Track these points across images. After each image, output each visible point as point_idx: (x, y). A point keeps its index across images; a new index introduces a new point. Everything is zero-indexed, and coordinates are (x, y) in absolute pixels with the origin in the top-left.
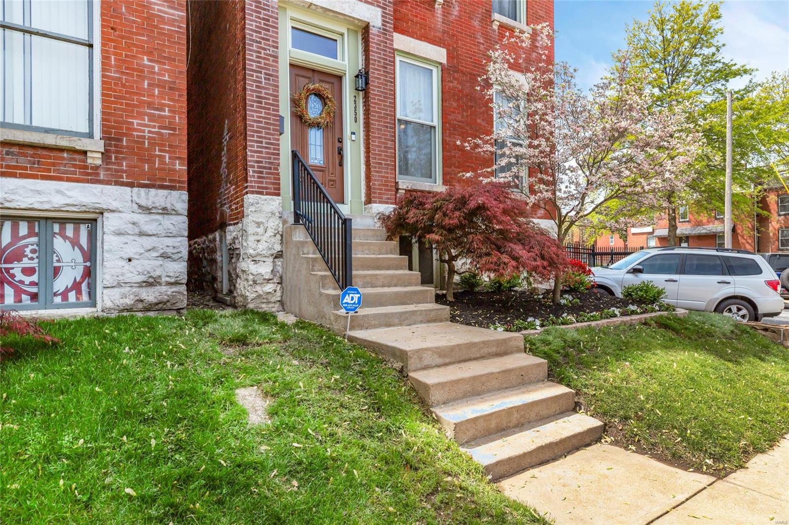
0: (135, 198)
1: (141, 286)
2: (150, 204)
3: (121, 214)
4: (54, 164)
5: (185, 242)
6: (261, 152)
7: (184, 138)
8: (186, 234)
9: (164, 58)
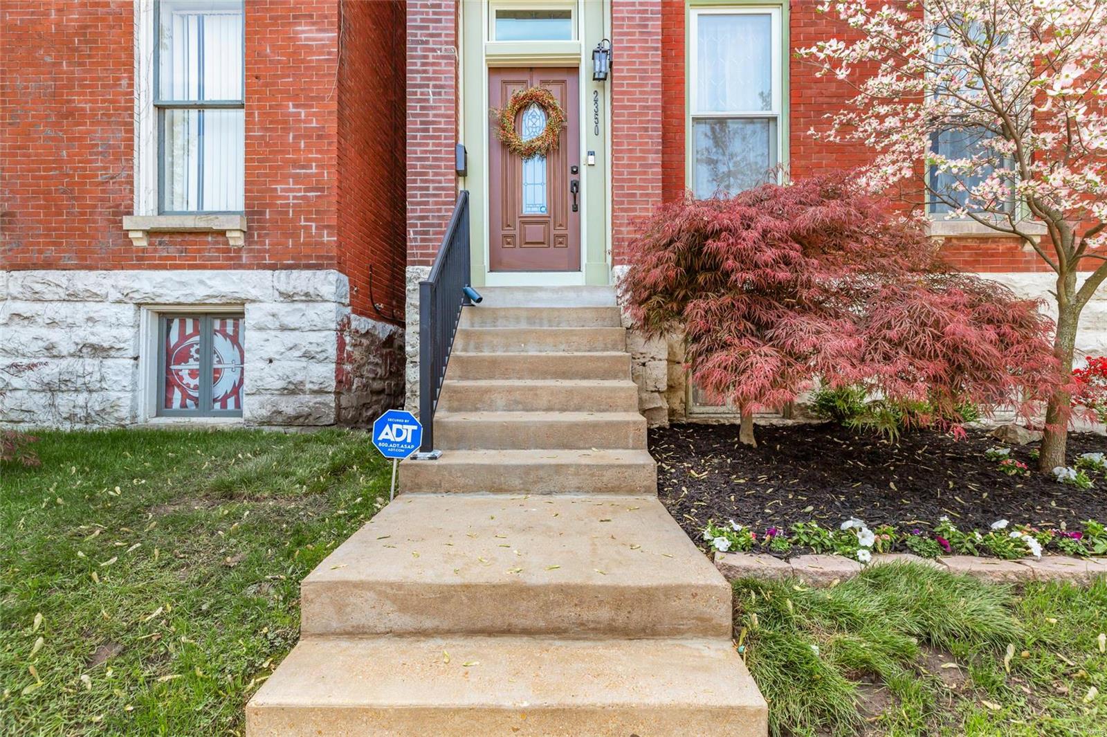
0: (276, 284)
1: (282, 394)
2: (290, 290)
3: (261, 305)
4: (199, 251)
5: (332, 337)
6: (426, 203)
7: (334, 199)
8: (333, 326)
9: (312, 98)
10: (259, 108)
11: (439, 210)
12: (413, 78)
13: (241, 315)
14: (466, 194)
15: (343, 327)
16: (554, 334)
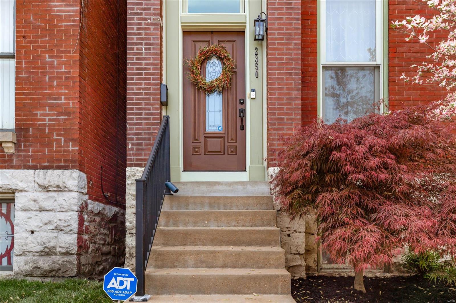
0: (36, 179)
1: (40, 255)
2: (46, 184)
3: (26, 194)
5: (75, 216)
6: (140, 124)
7: (77, 121)
8: (76, 208)
9: (62, 52)
10: (25, 58)
11: (149, 129)
12: (132, 38)
13: (13, 200)
14: (168, 118)
15: (83, 209)
16: (228, 215)
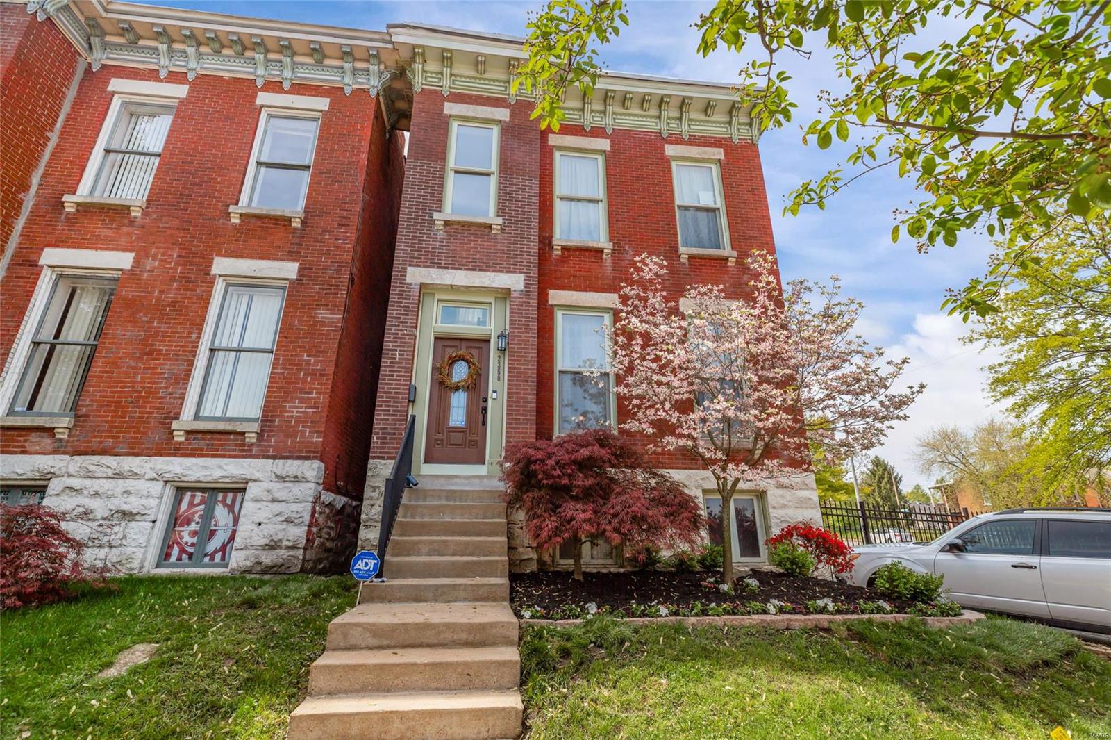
0: (274, 469)
1: (264, 549)
2: (284, 474)
3: (260, 484)
4: (222, 445)
5: (309, 506)
6: (388, 420)
7: (325, 414)
8: (311, 499)
9: (320, 352)
10: (284, 356)
12: (388, 345)
13: (244, 490)
14: (414, 417)
15: (317, 499)
16: (462, 507)
